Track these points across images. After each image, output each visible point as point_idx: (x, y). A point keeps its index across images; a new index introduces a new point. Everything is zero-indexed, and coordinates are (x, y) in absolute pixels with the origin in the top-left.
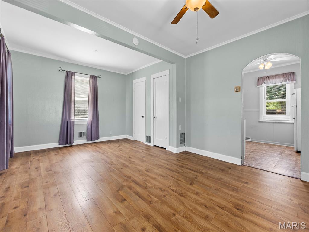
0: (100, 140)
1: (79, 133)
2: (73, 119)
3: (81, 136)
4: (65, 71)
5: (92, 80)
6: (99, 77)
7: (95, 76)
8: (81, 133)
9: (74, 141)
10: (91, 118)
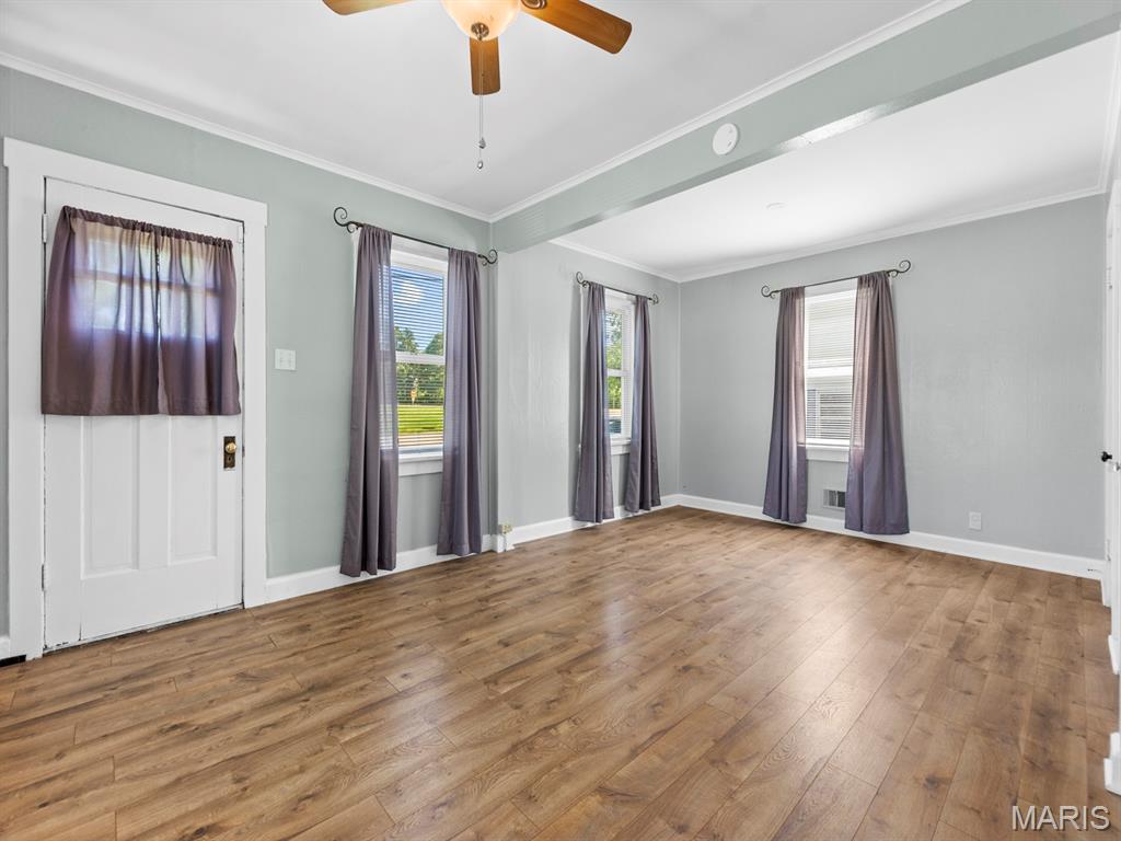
0: (911, 540)
1: (826, 491)
2: (801, 440)
3: (832, 504)
4: (777, 292)
5: (868, 293)
6: (898, 272)
7: (879, 273)
8: (832, 492)
9: (808, 516)
10: (860, 443)
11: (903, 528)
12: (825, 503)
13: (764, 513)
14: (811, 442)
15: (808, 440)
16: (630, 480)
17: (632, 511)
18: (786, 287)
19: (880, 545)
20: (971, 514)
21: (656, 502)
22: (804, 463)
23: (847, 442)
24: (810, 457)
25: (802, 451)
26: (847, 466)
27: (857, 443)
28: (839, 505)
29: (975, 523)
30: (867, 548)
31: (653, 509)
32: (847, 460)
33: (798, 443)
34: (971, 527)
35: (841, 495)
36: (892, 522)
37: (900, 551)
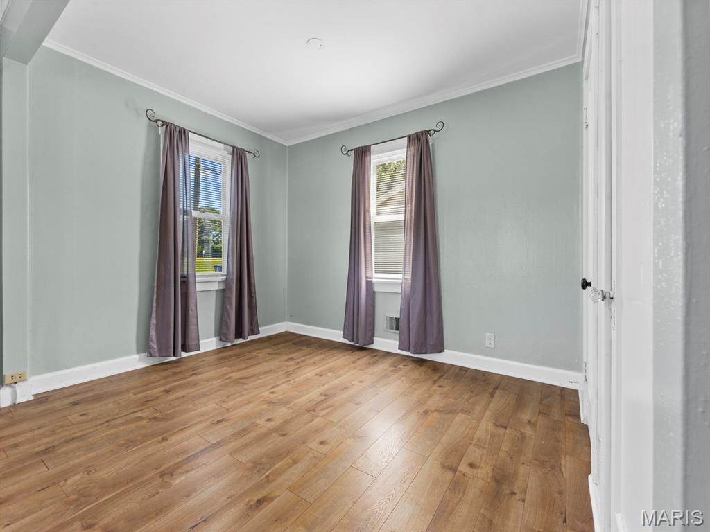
0: (445, 357)
1: (387, 317)
2: (369, 275)
3: (392, 328)
4: (352, 150)
5: (414, 149)
6: (435, 131)
7: (422, 132)
8: (391, 318)
9: (375, 339)
10: (409, 277)
11: (440, 348)
12: (387, 328)
13: (343, 337)
14: (377, 277)
15: (375, 275)
16: (225, 313)
17: (227, 341)
18: (358, 146)
19: (421, 362)
20: (487, 334)
21: (254, 331)
22: (371, 294)
23: (400, 276)
24: (376, 289)
25: (370, 284)
26: (401, 296)
27: (406, 277)
28: (396, 330)
29: (489, 343)
30: (411, 366)
31: (250, 338)
32: (400, 292)
33: (367, 278)
34: (487, 345)
35: (397, 320)
36: (432, 343)
37: (436, 367)
